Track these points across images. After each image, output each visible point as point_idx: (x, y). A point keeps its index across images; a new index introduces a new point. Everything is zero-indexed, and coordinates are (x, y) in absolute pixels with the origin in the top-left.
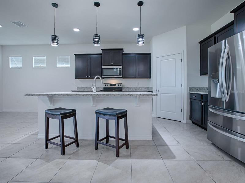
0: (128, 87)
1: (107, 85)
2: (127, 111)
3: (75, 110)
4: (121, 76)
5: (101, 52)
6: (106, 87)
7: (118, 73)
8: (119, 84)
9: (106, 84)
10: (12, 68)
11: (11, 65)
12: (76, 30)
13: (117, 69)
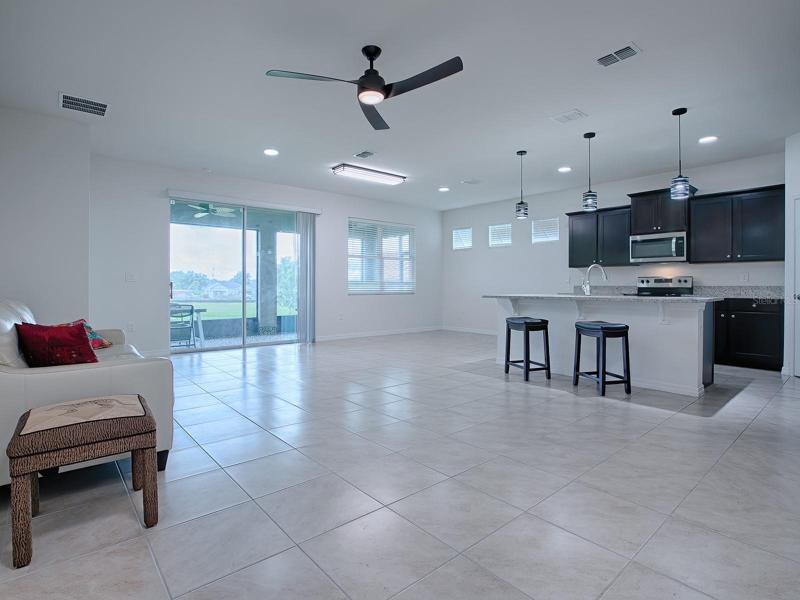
0: (710, 287)
1: (648, 282)
2: (627, 327)
3: (547, 322)
4: (684, 258)
5: (628, 202)
6: (645, 285)
7: (674, 249)
8: (682, 280)
9: (645, 280)
10: (456, 250)
11: (456, 245)
12: (564, 170)
13: (671, 239)
